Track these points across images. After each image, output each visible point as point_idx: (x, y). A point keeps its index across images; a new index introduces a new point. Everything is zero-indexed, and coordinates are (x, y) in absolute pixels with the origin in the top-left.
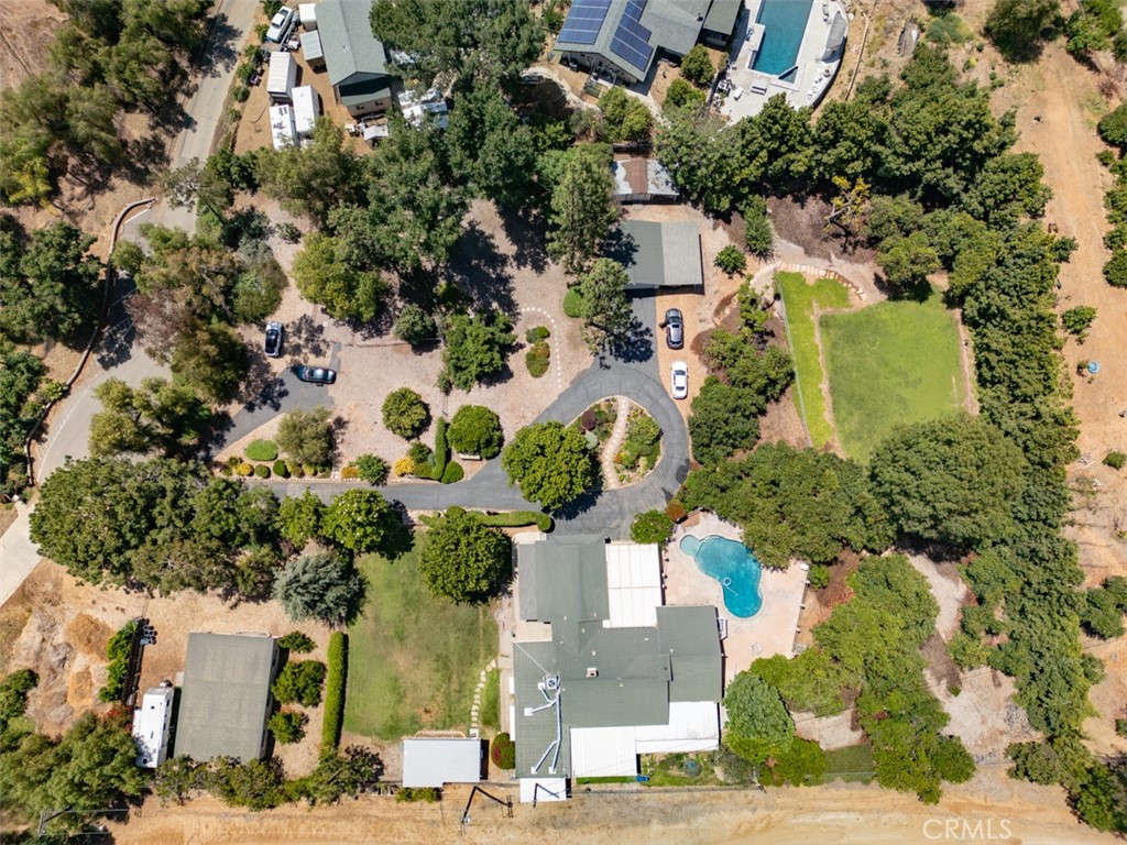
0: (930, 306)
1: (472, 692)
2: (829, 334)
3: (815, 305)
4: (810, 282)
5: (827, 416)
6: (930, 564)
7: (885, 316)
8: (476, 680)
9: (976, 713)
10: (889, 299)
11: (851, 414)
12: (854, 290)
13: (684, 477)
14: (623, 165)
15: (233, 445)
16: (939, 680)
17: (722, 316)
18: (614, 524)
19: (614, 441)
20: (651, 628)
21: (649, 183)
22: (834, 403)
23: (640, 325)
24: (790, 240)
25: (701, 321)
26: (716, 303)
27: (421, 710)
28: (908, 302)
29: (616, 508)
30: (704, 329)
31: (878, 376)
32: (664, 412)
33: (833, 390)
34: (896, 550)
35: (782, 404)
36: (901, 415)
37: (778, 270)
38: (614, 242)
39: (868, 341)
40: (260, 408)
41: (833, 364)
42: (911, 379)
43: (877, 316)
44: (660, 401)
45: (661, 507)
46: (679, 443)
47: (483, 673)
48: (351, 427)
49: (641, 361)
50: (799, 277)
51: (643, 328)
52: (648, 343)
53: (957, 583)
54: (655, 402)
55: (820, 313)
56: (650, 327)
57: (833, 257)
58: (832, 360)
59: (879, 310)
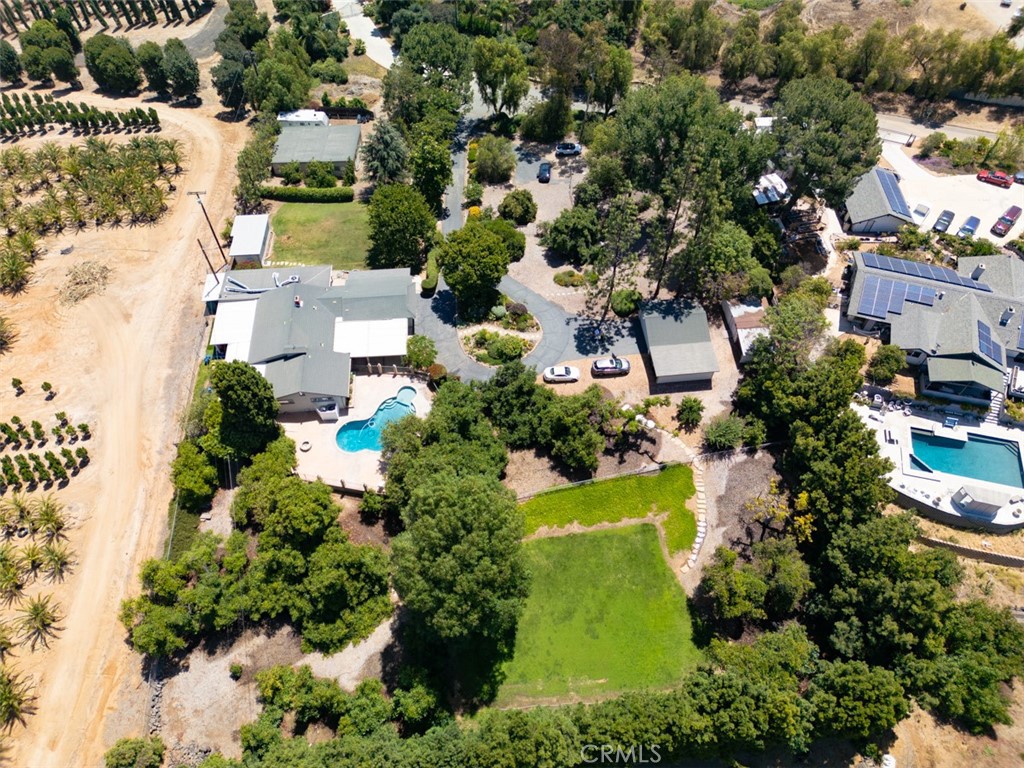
0: (691, 651)
1: (298, 261)
2: (636, 533)
3: (665, 516)
4: (689, 505)
5: (544, 531)
6: (381, 647)
7: (667, 596)
8: (308, 263)
9: (207, 703)
10: (689, 600)
11: (548, 556)
12: (692, 559)
14: (761, 312)
16: (252, 656)
19: (501, 331)
21: (747, 331)
22: (559, 538)
24: (730, 480)
25: (623, 393)
27: (289, 235)
28: (690, 624)
29: (442, 338)
31: (596, 587)
33: (572, 537)
34: (398, 606)
35: (549, 473)
36: (552, 614)
37: (692, 467)
39: (634, 576)
41: (601, 538)
42: (596, 625)
43: (665, 586)
44: (542, 363)
49: (577, 347)
50: (690, 490)
51: (608, 346)
52: (595, 351)
53: (357, 679)
54: (540, 359)
55: (657, 524)
57: (723, 529)
58: (606, 536)
59: (673, 588)
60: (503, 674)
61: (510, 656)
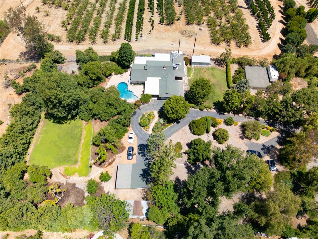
1: (194, 74)
2: (75, 158)
3: (77, 168)
4: (77, 174)
5: (84, 133)
7: (53, 164)
8: (193, 76)
10: (50, 169)
11: (77, 133)
12: (61, 172)
13: (134, 113)
14: (143, 215)
15: (275, 136)
17: (112, 159)
18: (156, 103)
19: (154, 122)
20: (148, 77)
21: (133, 205)
22: (81, 137)
23: (142, 156)
24: (80, 189)
25: (120, 157)
26: (114, 163)
27: (206, 71)
29: (155, 106)
30: (120, 154)
31: (63, 144)
32: (137, 130)
33: (80, 140)
36: (60, 133)
37: (87, 177)
38: (149, 180)
39: (63, 155)
40: (269, 146)
41: (77, 148)
42: (53, 143)
43: (56, 164)
44: (138, 132)
45: (142, 106)
46: (134, 121)
47: (192, 77)
48: (238, 136)
49: (143, 144)
50: (81, 175)
51: (141, 155)
52: (140, 150)
54: (140, 132)
55: (76, 165)
56: (138, 155)
57: (65, 184)
58: (77, 150)
59: (55, 166)
60: (50, 120)
61: (54, 122)
